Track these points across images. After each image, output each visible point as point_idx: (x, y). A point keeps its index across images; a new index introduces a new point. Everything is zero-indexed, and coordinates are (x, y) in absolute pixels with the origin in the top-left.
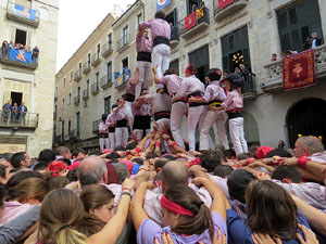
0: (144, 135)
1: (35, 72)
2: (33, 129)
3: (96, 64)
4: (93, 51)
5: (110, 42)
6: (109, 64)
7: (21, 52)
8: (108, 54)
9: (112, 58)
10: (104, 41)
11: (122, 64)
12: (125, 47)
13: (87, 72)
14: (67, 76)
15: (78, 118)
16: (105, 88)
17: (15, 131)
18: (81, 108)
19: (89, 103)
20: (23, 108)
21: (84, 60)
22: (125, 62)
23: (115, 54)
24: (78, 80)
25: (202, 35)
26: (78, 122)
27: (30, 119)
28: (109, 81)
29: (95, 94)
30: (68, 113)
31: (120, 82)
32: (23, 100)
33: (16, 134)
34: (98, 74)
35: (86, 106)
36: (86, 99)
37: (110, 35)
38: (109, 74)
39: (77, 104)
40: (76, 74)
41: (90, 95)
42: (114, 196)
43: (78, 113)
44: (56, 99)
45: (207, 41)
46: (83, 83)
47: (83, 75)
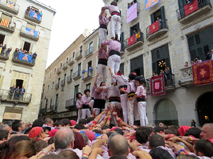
1: (33, 67)
2: (27, 104)
3: (72, 64)
4: (70, 56)
5: (81, 51)
6: (80, 65)
7: (26, 55)
8: (79, 59)
9: (81, 61)
10: (77, 50)
11: (87, 65)
12: (91, 54)
13: (65, 69)
14: (52, 71)
15: (57, 98)
16: (76, 79)
17: (16, 104)
18: (59, 91)
19: (65, 88)
20: (23, 90)
21: (64, 62)
22: (90, 64)
23: (84, 59)
24: (59, 73)
25: (138, 49)
26: (56, 101)
27: (26, 96)
28: (79, 75)
29: (69, 83)
30: (51, 94)
31: (86, 76)
32: (23, 85)
33: (17, 106)
34: (72, 70)
35: (63, 90)
36: (63, 86)
37: (81, 47)
38: (79, 70)
39: (57, 88)
40: (58, 70)
41: (66, 84)
43: (57, 95)
44: (44, 85)
45: (142, 52)
46: (62, 76)
47: (62, 71)
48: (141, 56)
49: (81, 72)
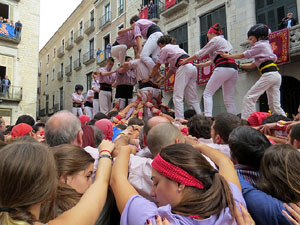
0: (127, 104)
1: (18, 46)
2: (17, 102)
3: (79, 41)
4: (75, 28)
5: (92, 20)
6: (92, 41)
7: (4, 26)
8: (90, 31)
9: (94, 35)
10: (86, 18)
11: (103, 42)
12: (107, 25)
13: (70, 48)
14: (51, 52)
15: (61, 93)
16: (87, 64)
18: (64, 83)
19: (72, 78)
20: (7, 81)
21: (67, 37)
22: (107, 39)
23: (97, 31)
24: (61, 56)
25: (181, 13)
26: (61, 97)
27: (13, 92)
28: (92, 57)
29: (78, 69)
30: (52, 88)
31: (101, 58)
32: (7, 74)
34: (80, 51)
35: (69, 81)
36: (69, 74)
37: (92, 13)
38: (91, 50)
39: (60, 79)
40: (59, 51)
41: (73, 71)
42: (93, 160)
43: (62, 89)
44: (39, 75)
45: (186, 19)
46: (66, 59)
47: (66, 52)
48: (185, 26)
49: (95, 53)
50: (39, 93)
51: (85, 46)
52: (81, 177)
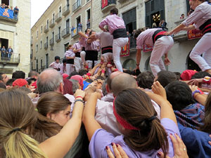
1: (16, 25)
2: (17, 64)
3: (59, 20)
4: (56, 12)
5: (68, 5)
6: (68, 21)
7: (6, 10)
8: (66, 14)
9: (69, 17)
11: (76, 21)
12: (79, 9)
13: (52, 26)
14: (39, 29)
15: (47, 58)
16: (65, 37)
17: (4, 65)
18: (49, 51)
19: (55, 48)
20: (10, 50)
21: (50, 18)
22: (79, 20)
23: (71, 14)
24: (46, 32)
26: (47, 61)
27: (14, 57)
28: (68, 33)
29: (58, 41)
30: (40, 54)
31: (75, 33)
32: (9, 44)
33: (6, 67)
34: (60, 28)
35: (52, 50)
36: (52, 45)
37: (68, 1)
38: (68, 27)
39: (46, 48)
40: (45, 28)
41: (55, 42)
43: (47, 55)
44: (32, 45)
45: (135, 4)
46: (50, 34)
47: (49, 28)
48: (134, 9)
49: (70, 29)
50: (31, 58)
51: (63, 25)
52: (61, 115)
